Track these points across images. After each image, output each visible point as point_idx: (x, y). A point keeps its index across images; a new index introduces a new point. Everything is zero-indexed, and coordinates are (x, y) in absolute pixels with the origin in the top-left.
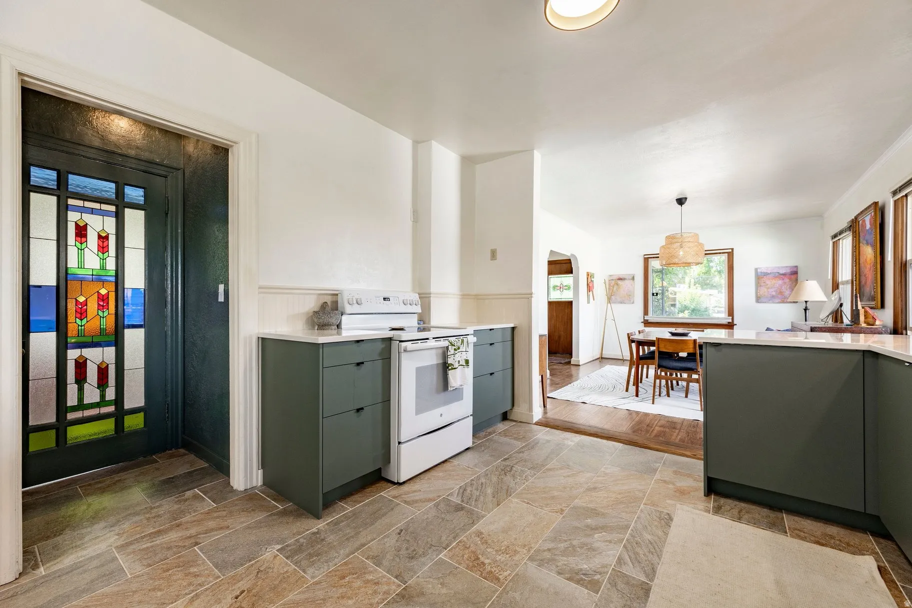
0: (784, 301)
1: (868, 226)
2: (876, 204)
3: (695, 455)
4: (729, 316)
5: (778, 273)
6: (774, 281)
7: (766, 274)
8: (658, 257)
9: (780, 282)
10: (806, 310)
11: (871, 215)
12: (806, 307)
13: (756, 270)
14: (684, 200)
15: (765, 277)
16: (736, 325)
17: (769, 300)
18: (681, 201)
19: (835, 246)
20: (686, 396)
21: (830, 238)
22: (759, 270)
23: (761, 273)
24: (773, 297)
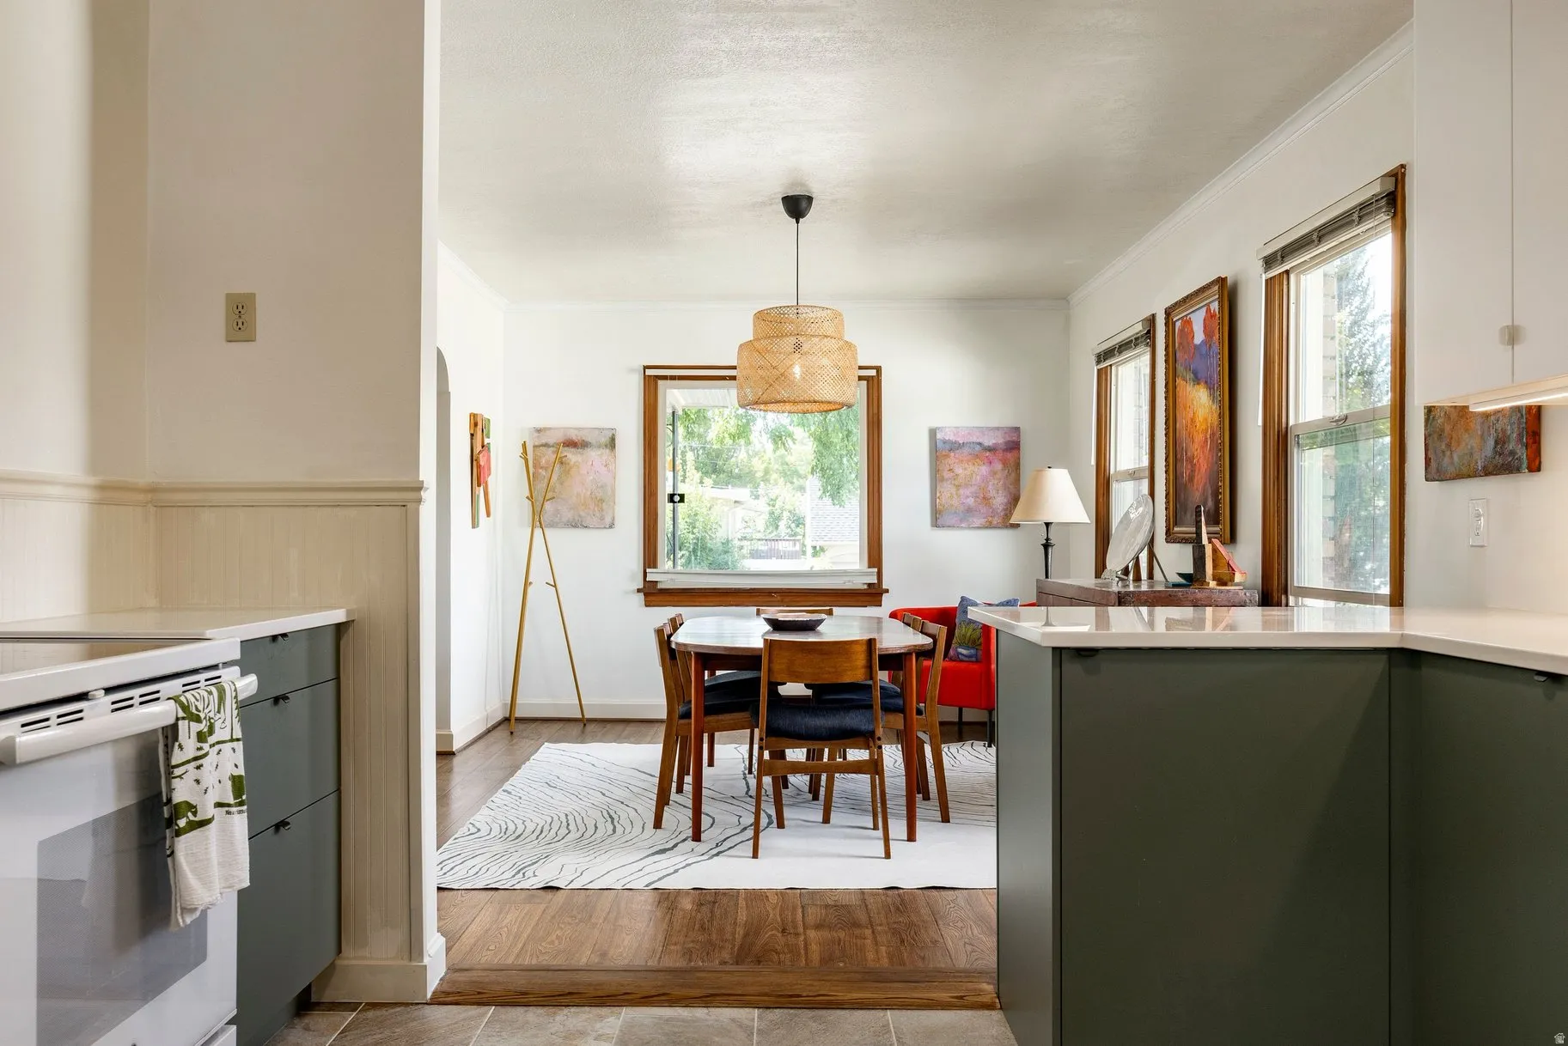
0: (991, 522)
1: (1199, 337)
2: (1221, 281)
3: (961, 998)
4: (869, 567)
5: (980, 444)
6: (971, 468)
7: (954, 447)
8: (733, 378)
9: (984, 469)
10: (1047, 546)
11: (1208, 310)
12: (1047, 539)
13: (933, 433)
14: (804, 204)
15: (952, 454)
16: (887, 591)
17: (961, 521)
18: (796, 206)
19: (1103, 377)
20: (826, 820)
21: (1093, 359)
22: (939, 436)
23: (945, 442)
24: (969, 511)
